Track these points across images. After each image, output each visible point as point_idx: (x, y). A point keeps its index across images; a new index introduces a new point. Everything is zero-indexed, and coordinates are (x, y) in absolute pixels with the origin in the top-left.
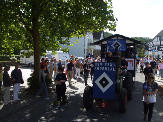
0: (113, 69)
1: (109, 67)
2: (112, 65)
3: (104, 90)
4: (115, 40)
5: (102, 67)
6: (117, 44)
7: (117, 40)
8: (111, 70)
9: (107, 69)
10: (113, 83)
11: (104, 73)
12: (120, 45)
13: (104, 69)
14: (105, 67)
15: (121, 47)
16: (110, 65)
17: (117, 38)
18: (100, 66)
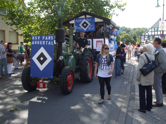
0: (51, 43)
1: (47, 40)
2: (51, 38)
3: (41, 67)
4: (83, 19)
5: (40, 40)
6: (85, 23)
7: (86, 18)
8: (49, 43)
9: (45, 43)
10: (52, 59)
11: (42, 48)
12: (88, 25)
13: (42, 43)
14: (43, 40)
15: (89, 26)
16: (48, 38)
17: (86, 17)
18: (37, 40)
